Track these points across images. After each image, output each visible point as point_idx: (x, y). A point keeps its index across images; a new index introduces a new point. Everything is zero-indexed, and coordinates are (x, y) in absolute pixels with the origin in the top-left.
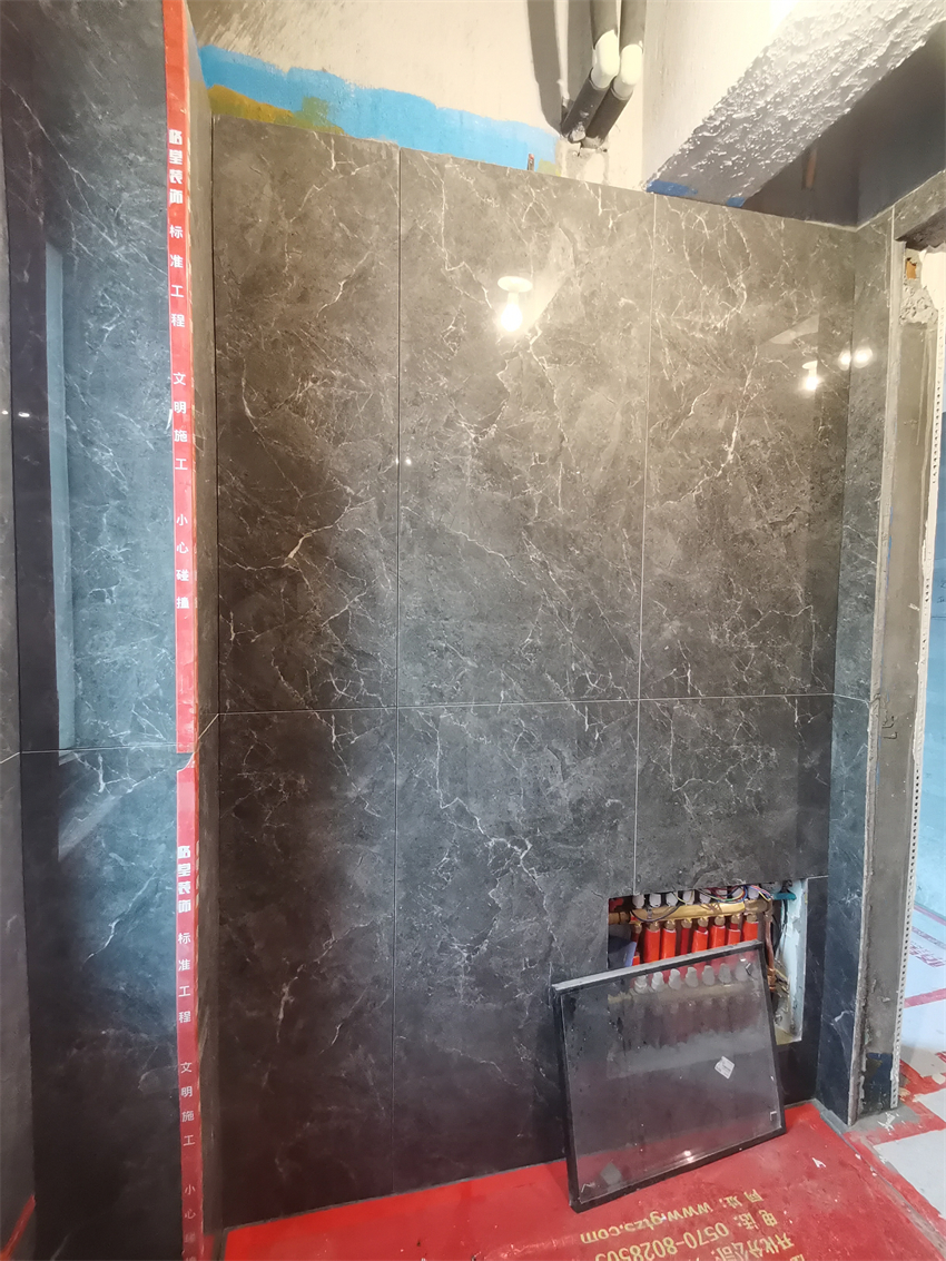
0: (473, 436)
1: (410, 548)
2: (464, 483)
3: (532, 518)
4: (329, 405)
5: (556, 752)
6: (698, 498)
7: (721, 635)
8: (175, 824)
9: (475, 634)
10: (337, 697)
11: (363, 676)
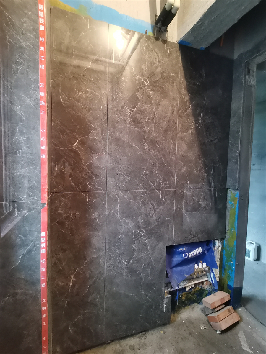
0: (129, 111)
1: (111, 144)
2: (127, 125)
3: (146, 136)
4: (86, 100)
5: (152, 204)
6: (192, 132)
7: (197, 171)
8: (40, 226)
9: (130, 170)
10: (89, 188)
11: (97, 182)
